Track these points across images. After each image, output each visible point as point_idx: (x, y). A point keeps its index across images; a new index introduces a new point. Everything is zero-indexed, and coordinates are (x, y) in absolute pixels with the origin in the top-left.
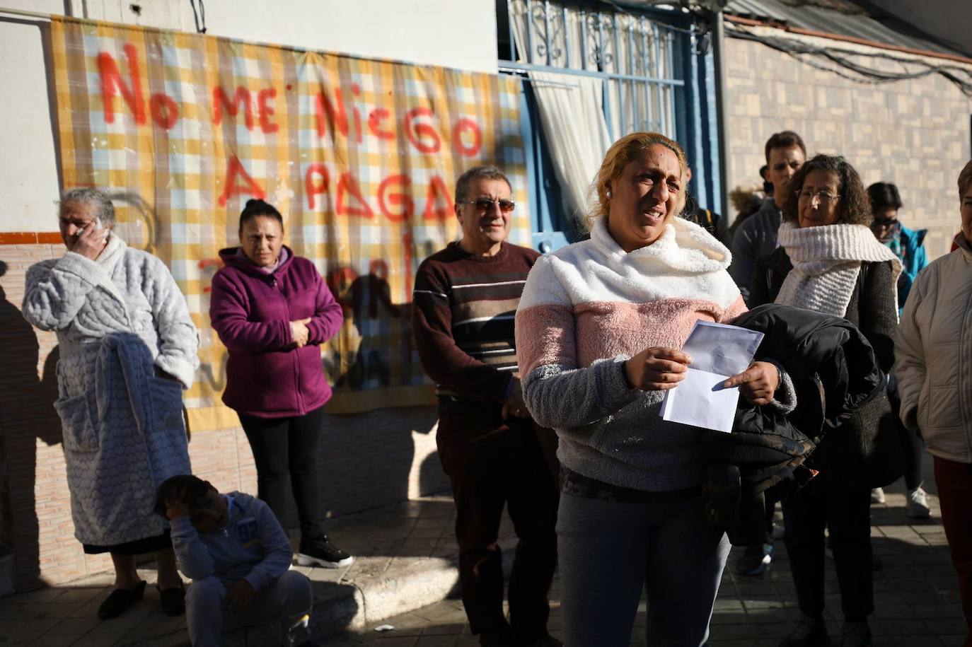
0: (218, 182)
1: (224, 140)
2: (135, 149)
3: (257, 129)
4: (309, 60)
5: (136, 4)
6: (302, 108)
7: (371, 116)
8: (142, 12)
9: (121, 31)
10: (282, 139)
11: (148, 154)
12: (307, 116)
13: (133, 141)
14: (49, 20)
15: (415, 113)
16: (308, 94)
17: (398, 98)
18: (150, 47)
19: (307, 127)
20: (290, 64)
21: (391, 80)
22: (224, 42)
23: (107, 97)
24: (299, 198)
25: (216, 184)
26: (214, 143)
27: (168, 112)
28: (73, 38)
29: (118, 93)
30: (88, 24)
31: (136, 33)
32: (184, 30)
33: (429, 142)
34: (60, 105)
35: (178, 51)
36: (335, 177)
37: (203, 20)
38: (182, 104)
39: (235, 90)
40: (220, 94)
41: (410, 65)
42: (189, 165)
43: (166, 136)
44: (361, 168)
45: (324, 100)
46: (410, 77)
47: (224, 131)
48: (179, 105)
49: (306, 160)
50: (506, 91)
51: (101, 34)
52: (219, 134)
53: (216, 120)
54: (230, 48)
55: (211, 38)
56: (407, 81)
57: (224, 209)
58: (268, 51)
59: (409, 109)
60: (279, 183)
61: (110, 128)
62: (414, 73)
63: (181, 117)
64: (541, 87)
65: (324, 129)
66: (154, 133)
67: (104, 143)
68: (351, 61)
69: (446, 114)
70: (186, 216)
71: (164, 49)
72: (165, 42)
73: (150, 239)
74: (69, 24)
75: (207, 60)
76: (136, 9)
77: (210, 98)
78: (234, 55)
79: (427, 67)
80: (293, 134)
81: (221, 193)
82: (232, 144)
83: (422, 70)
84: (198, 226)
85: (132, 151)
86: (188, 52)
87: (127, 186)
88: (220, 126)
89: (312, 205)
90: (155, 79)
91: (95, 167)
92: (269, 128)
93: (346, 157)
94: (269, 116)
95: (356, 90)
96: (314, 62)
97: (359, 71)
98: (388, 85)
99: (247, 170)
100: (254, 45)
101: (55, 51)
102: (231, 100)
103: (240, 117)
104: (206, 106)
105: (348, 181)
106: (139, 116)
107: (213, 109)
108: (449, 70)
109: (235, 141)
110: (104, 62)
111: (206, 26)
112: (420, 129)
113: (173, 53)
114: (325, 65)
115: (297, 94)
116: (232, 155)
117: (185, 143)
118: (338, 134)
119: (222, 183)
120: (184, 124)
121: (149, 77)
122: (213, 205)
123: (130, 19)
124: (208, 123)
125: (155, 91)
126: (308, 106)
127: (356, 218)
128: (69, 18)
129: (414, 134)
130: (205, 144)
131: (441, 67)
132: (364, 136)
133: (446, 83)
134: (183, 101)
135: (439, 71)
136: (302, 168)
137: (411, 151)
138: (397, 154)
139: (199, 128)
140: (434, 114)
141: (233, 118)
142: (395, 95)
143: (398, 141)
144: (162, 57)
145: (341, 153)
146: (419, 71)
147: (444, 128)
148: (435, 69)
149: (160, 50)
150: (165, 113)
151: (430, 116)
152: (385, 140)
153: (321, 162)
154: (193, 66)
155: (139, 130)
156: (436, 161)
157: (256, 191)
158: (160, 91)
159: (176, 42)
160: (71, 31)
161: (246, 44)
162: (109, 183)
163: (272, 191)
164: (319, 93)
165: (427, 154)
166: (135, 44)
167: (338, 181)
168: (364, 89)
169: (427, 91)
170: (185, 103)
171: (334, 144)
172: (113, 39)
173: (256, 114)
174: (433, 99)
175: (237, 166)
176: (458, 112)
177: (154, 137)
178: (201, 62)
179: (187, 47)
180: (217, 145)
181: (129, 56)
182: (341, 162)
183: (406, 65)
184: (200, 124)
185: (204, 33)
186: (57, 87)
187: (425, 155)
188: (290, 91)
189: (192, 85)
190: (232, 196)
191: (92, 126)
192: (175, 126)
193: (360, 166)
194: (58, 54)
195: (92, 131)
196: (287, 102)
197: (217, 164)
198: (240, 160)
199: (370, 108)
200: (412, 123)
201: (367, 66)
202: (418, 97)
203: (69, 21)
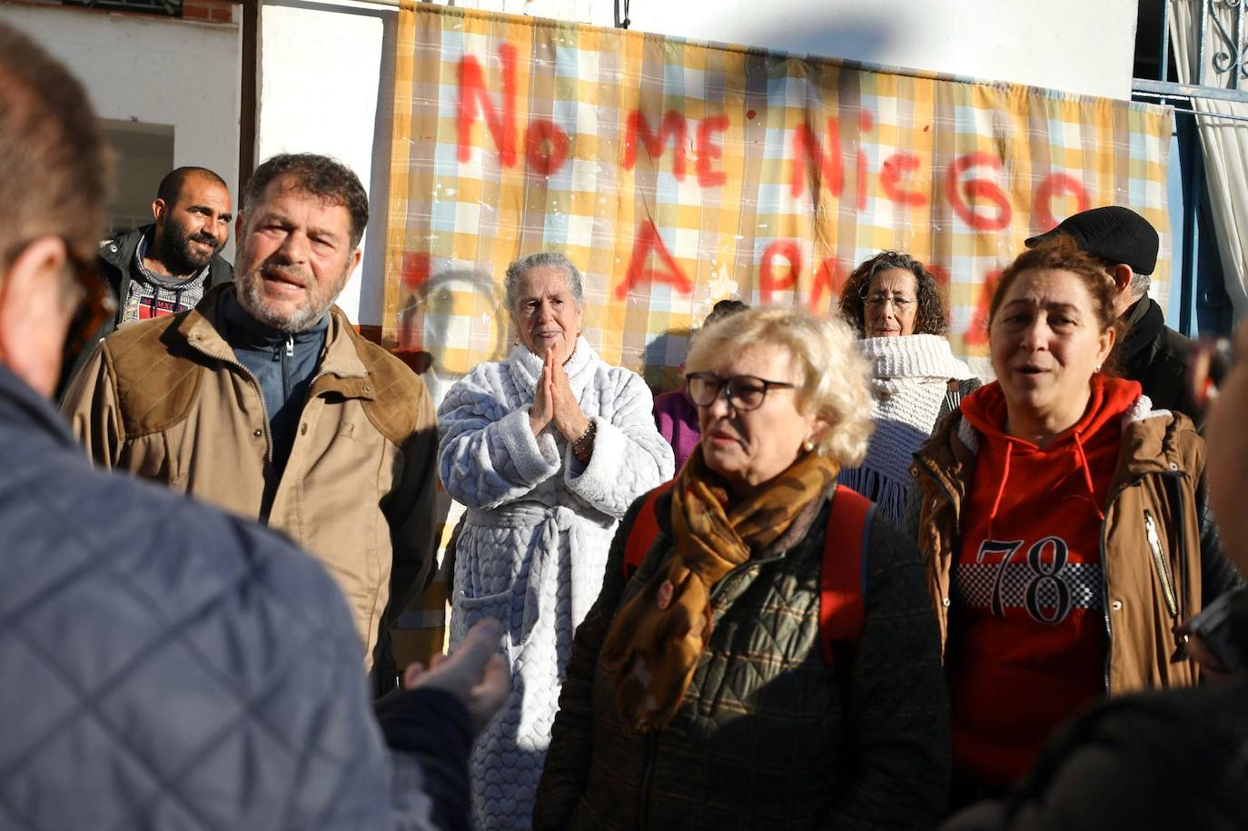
0: (618, 261)
1: (636, 195)
2: (494, 205)
3: (691, 178)
4: (790, 71)
6: (769, 148)
7: (886, 164)
9: (499, 23)
10: (729, 198)
11: (513, 213)
12: (777, 162)
13: (494, 192)
14: (397, 9)
15: (967, 162)
16: (783, 128)
17: (940, 136)
18: (539, 49)
19: (775, 179)
20: (757, 78)
21: (930, 106)
22: (655, 41)
23: (463, 123)
24: (746, 295)
25: (615, 264)
26: (620, 200)
27: (552, 149)
28: (427, 36)
29: (481, 118)
30: (450, 14)
31: (520, 27)
32: (597, 24)
33: (988, 210)
34: (395, 132)
35: (580, 53)
36: (811, 262)
37: (627, 10)
38: (575, 135)
39: (662, 115)
40: (639, 122)
41: (969, 82)
42: (575, 232)
43: (544, 186)
45: (808, 137)
46: (964, 103)
47: (638, 182)
48: (571, 138)
49: (766, 233)
50: (1142, 131)
51: (468, 30)
52: (630, 186)
53: (628, 162)
54: (664, 51)
55: (636, 35)
56: (958, 109)
57: (624, 304)
58: (724, 56)
59: (957, 156)
60: (716, 269)
61: (464, 170)
62: (973, 94)
63: (572, 157)
64: (1213, 126)
65: (801, 184)
66: (525, 180)
67: (451, 192)
68: (863, 75)
69: (1027, 164)
71: (560, 50)
72: (562, 40)
73: (499, 346)
74: (425, 15)
75: (624, 70)
77: (622, 127)
78: (669, 61)
79: (998, 86)
80: (749, 190)
81: (621, 278)
82: (648, 199)
83: (988, 92)
85: (488, 207)
86: (595, 55)
87: (476, 261)
88: (632, 172)
90: (540, 94)
91: (433, 227)
92: (709, 178)
93: (834, 233)
94: (712, 159)
95: (867, 122)
96: (798, 76)
97: (876, 91)
98: (923, 116)
99: (667, 245)
100: (702, 47)
101: (398, 54)
102: (655, 132)
103: (666, 160)
104: (613, 141)
105: (833, 270)
106: (505, 153)
107: (624, 145)
108: (1038, 91)
109: (654, 198)
110: (467, 71)
111: (629, 18)
112: (973, 189)
113: (573, 57)
114: (816, 82)
115: (764, 127)
116: (647, 219)
117: (573, 197)
118: (825, 192)
119: (625, 263)
120: (575, 167)
121: (530, 96)
123: (518, 5)
124: (613, 168)
125: (534, 116)
126: (781, 144)
128: (426, 5)
129: (962, 197)
130: (603, 201)
131: (1023, 87)
132: (869, 198)
133: (1030, 113)
134: (578, 132)
135: (1019, 93)
136: (756, 245)
137: (954, 226)
138: (928, 231)
139: (598, 174)
140: (1003, 163)
141: (654, 160)
142: (934, 131)
143: (932, 210)
144: (554, 64)
145: (826, 225)
146: (981, 91)
147: (1021, 187)
148: (1012, 90)
149: (552, 53)
150: (547, 150)
151: (996, 166)
152: (907, 207)
153: (789, 239)
154: (602, 77)
155: (503, 176)
156: (999, 244)
157: (679, 280)
158: (545, 116)
159: (579, 41)
160: (426, 25)
161: (689, 45)
162: (451, 253)
163: (704, 282)
164: (801, 125)
165: (984, 232)
166: (517, 43)
167: (815, 272)
168: (880, 122)
169: (994, 127)
170: (584, 136)
171: (815, 208)
172: (485, 36)
173: (691, 157)
174: (1004, 139)
175: (652, 238)
176: (1050, 163)
177: (525, 187)
178: (615, 72)
179: (595, 48)
180: (622, 201)
181: (504, 62)
182: (824, 239)
183: (960, 82)
184: (599, 169)
185: (626, 28)
186: (396, 107)
187: (980, 232)
188: (753, 120)
189: (596, 107)
190: (639, 285)
191: (437, 166)
192: (561, 171)
193: (857, 249)
194: (403, 58)
195: (436, 173)
196: (745, 138)
197: (619, 232)
198: (657, 228)
199: (886, 152)
200: (961, 179)
201: (890, 83)
202: (976, 135)
203: (427, 9)
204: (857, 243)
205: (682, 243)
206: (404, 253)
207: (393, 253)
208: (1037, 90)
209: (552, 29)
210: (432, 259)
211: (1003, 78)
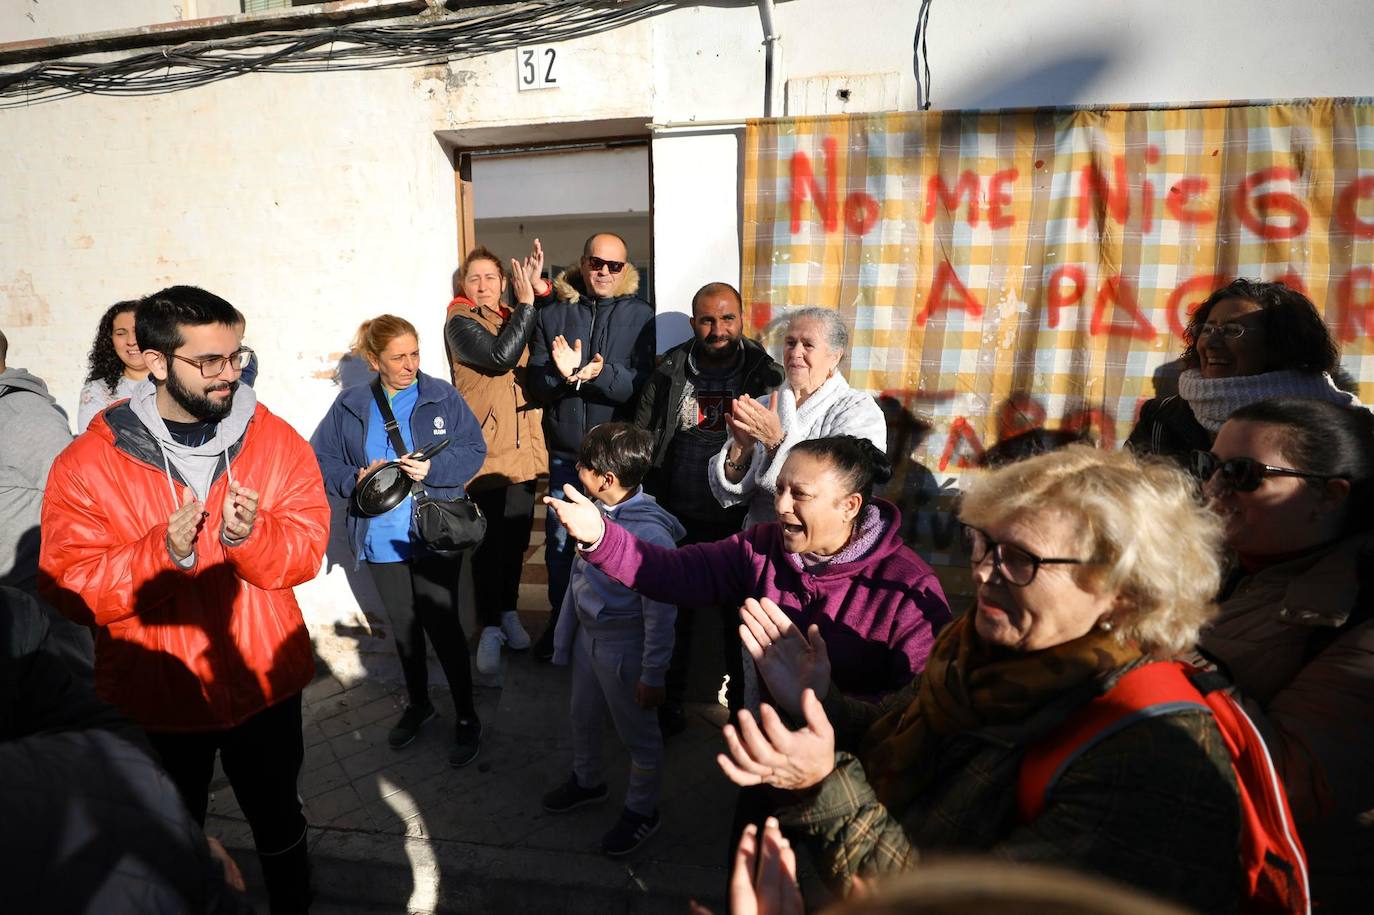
0: (919, 295)
1: (935, 243)
2: (821, 262)
3: (983, 224)
4: (1078, 121)
5: (844, 89)
6: (1055, 190)
7: (1173, 190)
8: (850, 97)
9: (823, 123)
10: (1018, 236)
11: (834, 266)
12: (1065, 200)
13: (819, 252)
14: (744, 126)
15: (1260, 178)
16: (1069, 170)
17: (1229, 159)
18: (854, 137)
19: (1061, 215)
20: (1045, 133)
21: (1221, 132)
22: (953, 117)
23: (795, 204)
24: (1035, 312)
25: (916, 297)
26: (921, 248)
27: (865, 213)
28: (767, 143)
29: (809, 198)
30: (785, 123)
31: (839, 123)
32: (901, 109)
33: (1283, 220)
34: (746, 218)
35: (887, 135)
36: (1095, 281)
37: (928, 95)
38: (884, 202)
39: (959, 177)
40: (937, 184)
41: (1265, 104)
42: (884, 276)
43: (859, 243)
44: (1143, 269)
45: (1095, 177)
46: (1258, 124)
47: (937, 231)
48: (881, 205)
49: (1054, 261)
51: (798, 132)
52: (930, 235)
53: (928, 218)
54: (960, 122)
55: (934, 114)
56: (1251, 131)
57: (923, 329)
58: (1015, 119)
59: (1248, 173)
60: (1004, 294)
61: (795, 240)
62: (1269, 115)
63: (882, 219)
65: (1087, 217)
66: (845, 241)
67: (785, 256)
68: (1151, 114)
69: (1330, 172)
70: (872, 338)
71: (871, 136)
72: (873, 129)
74: (765, 126)
75: (925, 144)
77: (924, 190)
78: (964, 131)
79: (1298, 103)
80: (1036, 226)
81: (921, 309)
82: (945, 245)
83: (1286, 110)
84: (885, 350)
85: (816, 264)
86: (900, 136)
88: (932, 225)
89: (1053, 322)
90: (855, 173)
91: (773, 284)
92: (999, 220)
93: (1119, 255)
94: (1002, 206)
95: (1154, 156)
96: (1086, 124)
97: (1163, 128)
98: (1213, 141)
99: (961, 278)
100: (995, 114)
101: (746, 159)
102: (951, 190)
103: (961, 212)
104: (915, 202)
105: (1117, 287)
106: (829, 222)
107: (925, 204)
108: (1346, 101)
109: (951, 243)
110: (797, 164)
111: (931, 100)
112: (1265, 203)
113: (882, 140)
114: (1104, 127)
115: (1051, 173)
116: (944, 260)
117: (882, 249)
118: (1111, 221)
119: (925, 297)
120: (884, 227)
121: (848, 176)
122: (908, 323)
123: (837, 107)
124: (916, 223)
125: (852, 191)
126: (1069, 185)
127: (1122, 340)
128: (767, 119)
129: (1253, 211)
130: (907, 250)
131: (1328, 100)
132: (1155, 222)
133: (1334, 125)
134: (886, 198)
135: (1322, 106)
136: (1045, 271)
137: (1242, 238)
138: (1214, 244)
139: (903, 230)
140: (1301, 175)
141: (951, 213)
142: (1224, 155)
143: (1218, 226)
144: (867, 148)
145: (1111, 249)
146: (1279, 111)
147: (1321, 195)
148: (1314, 104)
149: (865, 139)
150: (862, 215)
151: (1292, 178)
152: (1193, 225)
153: (1076, 265)
154: (906, 153)
155: (827, 239)
156: (1293, 250)
157: (970, 305)
158: (859, 190)
159: (887, 127)
160: (767, 135)
161: (983, 115)
162: (786, 301)
163: (993, 305)
164: (1086, 167)
165: (1276, 241)
166: (836, 136)
167: (1099, 289)
168: (1168, 153)
169: (1292, 142)
170: (889, 200)
171: (1101, 236)
172: (811, 136)
173: (984, 206)
174: (1303, 152)
175: (948, 275)
176: (1357, 167)
177: (844, 246)
178: (916, 147)
179: (901, 130)
180: (924, 249)
181: (827, 153)
182: (1108, 262)
183: (1254, 106)
184: (904, 226)
185: (927, 109)
186: (745, 199)
187: (1271, 241)
188: (1040, 169)
189: (901, 177)
190: (936, 313)
191: (775, 239)
192: (872, 230)
193: (1142, 266)
194: (750, 162)
195: (775, 244)
196: (1033, 186)
197: (920, 273)
198: (953, 267)
199: (1174, 178)
200: (1253, 194)
201: (1178, 117)
202: (1270, 152)
203: (767, 123)
204: (1143, 260)
205: (975, 277)
206: (753, 304)
208: (1344, 100)
209: (865, 121)
210: (772, 307)
211: (1305, 95)
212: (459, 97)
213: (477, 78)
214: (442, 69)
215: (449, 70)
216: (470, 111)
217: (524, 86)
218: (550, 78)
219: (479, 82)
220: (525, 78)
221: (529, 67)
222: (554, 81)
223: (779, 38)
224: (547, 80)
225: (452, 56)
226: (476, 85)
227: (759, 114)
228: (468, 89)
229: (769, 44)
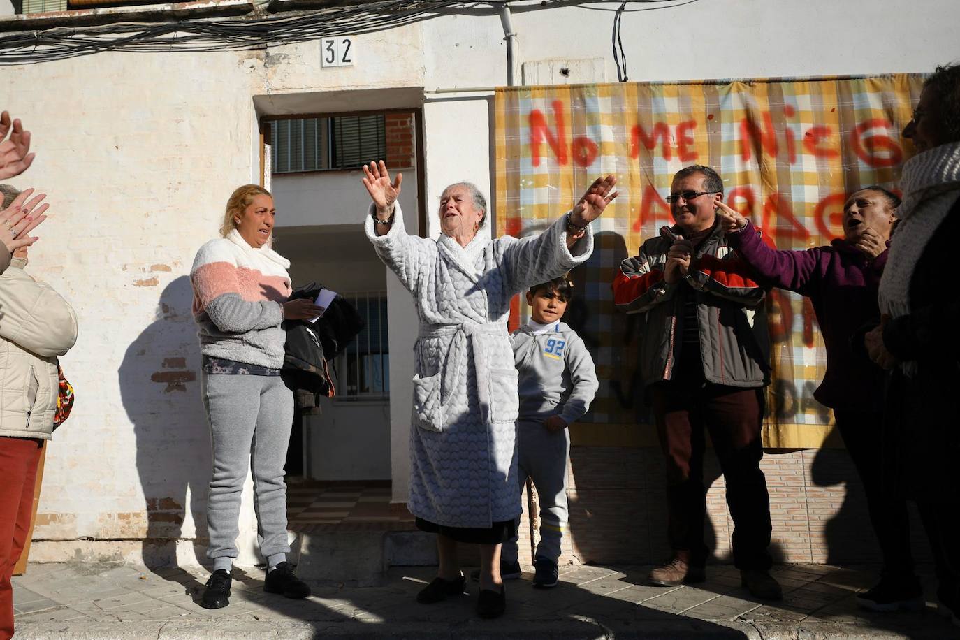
0: (633, 210)
1: (641, 172)
2: (557, 186)
3: (675, 158)
4: (734, 89)
5: (565, 68)
6: (724, 135)
7: (807, 134)
8: (570, 74)
9: (551, 90)
11: (568, 190)
12: (731, 143)
13: (555, 179)
14: (495, 93)
15: (866, 126)
16: (732, 122)
17: (843, 115)
18: (575, 100)
19: (730, 152)
20: (712, 97)
21: (834, 97)
22: (644, 86)
23: (535, 145)
25: (631, 212)
26: (631, 175)
27: (588, 151)
28: (511, 103)
29: (544, 141)
30: (523, 90)
31: (563, 90)
32: (607, 81)
33: (884, 154)
34: (497, 156)
35: (599, 99)
36: (761, 197)
37: (625, 73)
38: (601, 143)
39: (653, 127)
40: (639, 131)
41: (862, 78)
43: (585, 173)
44: (793, 189)
45: (750, 125)
46: (859, 90)
47: (641, 164)
48: (598, 145)
51: (534, 97)
52: (636, 167)
53: (633, 154)
54: (650, 90)
55: (633, 84)
56: (855, 96)
57: (637, 233)
58: (689, 87)
59: (857, 123)
61: (536, 171)
62: (866, 85)
63: (600, 155)
65: (749, 153)
66: (574, 171)
67: (530, 183)
68: (784, 85)
70: (601, 242)
71: (587, 99)
72: (588, 94)
74: (508, 92)
75: (627, 104)
76: (565, 72)
77: (628, 135)
78: (654, 96)
79: (883, 77)
81: (636, 219)
82: (649, 174)
83: (876, 81)
84: (610, 250)
85: (553, 188)
86: (609, 99)
88: (637, 159)
90: (578, 124)
91: (521, 203)
92: (686, 156)
93: (775, 178)
94: (687, 146)
95: (790, 112)
96: (739, 90)
97: (794, 93)
98: (830, 102)
100: (674, 84)
101: (496, 115)
102: (649, 135)
103: (658, 150)
104: (624, 143)
105: (776, 201)
106: (561, 158)
107: (631, 145)
108: (916, 76)
109: (652, 172)
110: (535, 118)
111: (627, 76)
112: (872, 143)
113: (596, 102)
114: (752, 93)
115: (720, 123)
116: (648, 184)
118: (766, 156)
119: (637, 211)
120: (602, 161)
121: (572, 125)
122: (626, 230)
123: (560, 80)
124: (626, 158)
125: (577, 135)
126: (732, 132)
128: (510, 87)
129: (864, 148)
130: (621, 177)
131: (903, 75)
132: (798, 156)
133: (910, 90)
134: (602, 141)
135: (901, 79)
137: (859, 166)
138: (841, 172)
139: (616, 163)
140: (892, 124)
141: (650, 151)
142: (839, 112)
143: (842, 159)
144: (585, 107)
145: (768, 175)
146: (872, 82)
148: (895, 77)
149: (583, 102)
150: (585, 153)
151: (887, 126)
152: (825, 159)
153: (745, 186)
154: (613, 110)
155: (561, 170)
156: (895, 174)
158: (582, 135)
159: (598, 93)
160: (510, 98)
161: (666, 85)
162: (533, 216)
164: (744, 119)
165: (882, 168)
166: (562, 99)
167: (764, 204)
168: (800, 110)
169: (883, 102)
170: (606, 143)
171: (760, 166)
172: (544, 99)
173: (674, 145)
174: (891, 109)
175: (652, 194)
177: (574, 174)
178: (621, 106)
179: (608, 95)
180: (633, 176)
181: (556, 110)
183: (854, 78)
184: (617, 159)
185: (625, 82)
186: (496, 143)
187: (879, 168)
188: (712, 121)
189: (611, 126)
190: (647, 222)
191: (521, 171)
192: (594, 163)
193: (792, 186)
194: (499, 117)
195: (521, 174)
196: (708, 131)
197: (632, 193)
198: (656, 189)
199: (806, 126)
200: (862, 137)
201: (804, 86)
202: (870, 109)
203: (510, 90)
204: (792, 183)
206: (507, 219)
207: (500, 219)
208: (914, 75)
209: (582, 89)
210: (522, 220)
211: (886, 71)
212: (274, 72)
213: (289, 59)
214: (262, 53)
215: (267, 53)
216: (282, 80)
217: (325, 64)
218: (346, 59)
219: (291, 61)
220: (327, 59)
221: (330, 52)
222: (349, 61)
223: (516, 35)
224: (344, 60)
225: (269, 44)
226: (289, 63)
227: (505, 84)
228: (282, 66)
229: (508, 39)
